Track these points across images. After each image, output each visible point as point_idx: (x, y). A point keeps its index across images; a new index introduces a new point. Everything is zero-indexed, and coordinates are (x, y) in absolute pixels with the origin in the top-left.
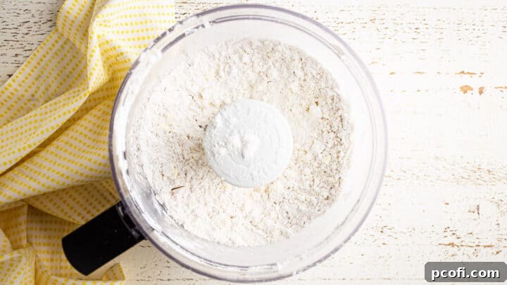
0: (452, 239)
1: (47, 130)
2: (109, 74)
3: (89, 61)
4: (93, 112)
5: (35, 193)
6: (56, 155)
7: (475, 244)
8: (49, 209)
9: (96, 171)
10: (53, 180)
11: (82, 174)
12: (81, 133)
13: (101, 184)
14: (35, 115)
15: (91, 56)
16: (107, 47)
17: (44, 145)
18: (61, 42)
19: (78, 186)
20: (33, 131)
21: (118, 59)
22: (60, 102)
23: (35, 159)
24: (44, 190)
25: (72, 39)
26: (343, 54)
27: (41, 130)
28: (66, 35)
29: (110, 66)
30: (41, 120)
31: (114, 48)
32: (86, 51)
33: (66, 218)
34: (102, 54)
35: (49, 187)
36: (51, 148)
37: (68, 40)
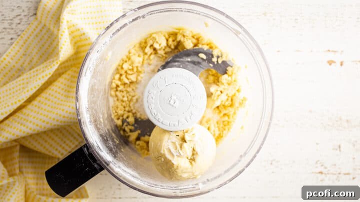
0: (322, 169)
1: (32, 89)
2: (74, 49)
3: (60, 39)
4: (64, 76)
5: (25, 134)
6: (39, 107)
7: (338, 172)
8: (35, 147)
9: (68, 117)
10: (37, 125)
11: (57, 121)
12: (56, 91)
13: (72, 128)
14: (23, 79)
15: (62, 35)
16: (73, 29)
17: (30, 100)
18: (40, 27)
19: (55, 129)
20: (21, 90)
21: (81, 37)
22: (40, 69)
23: (24, 110)
24: (31, 132)
25: (48, 25)
26: (240, 33)
27: (27, 89)
28: (43, 21)
29: (76, 43)
30: (27, 83)
31: (79, 30)
32: (58, 33)
33: (47, 153)
34: (70, 34)
35: (34, 130)
36: (35, 102)
37: (45, 25)
